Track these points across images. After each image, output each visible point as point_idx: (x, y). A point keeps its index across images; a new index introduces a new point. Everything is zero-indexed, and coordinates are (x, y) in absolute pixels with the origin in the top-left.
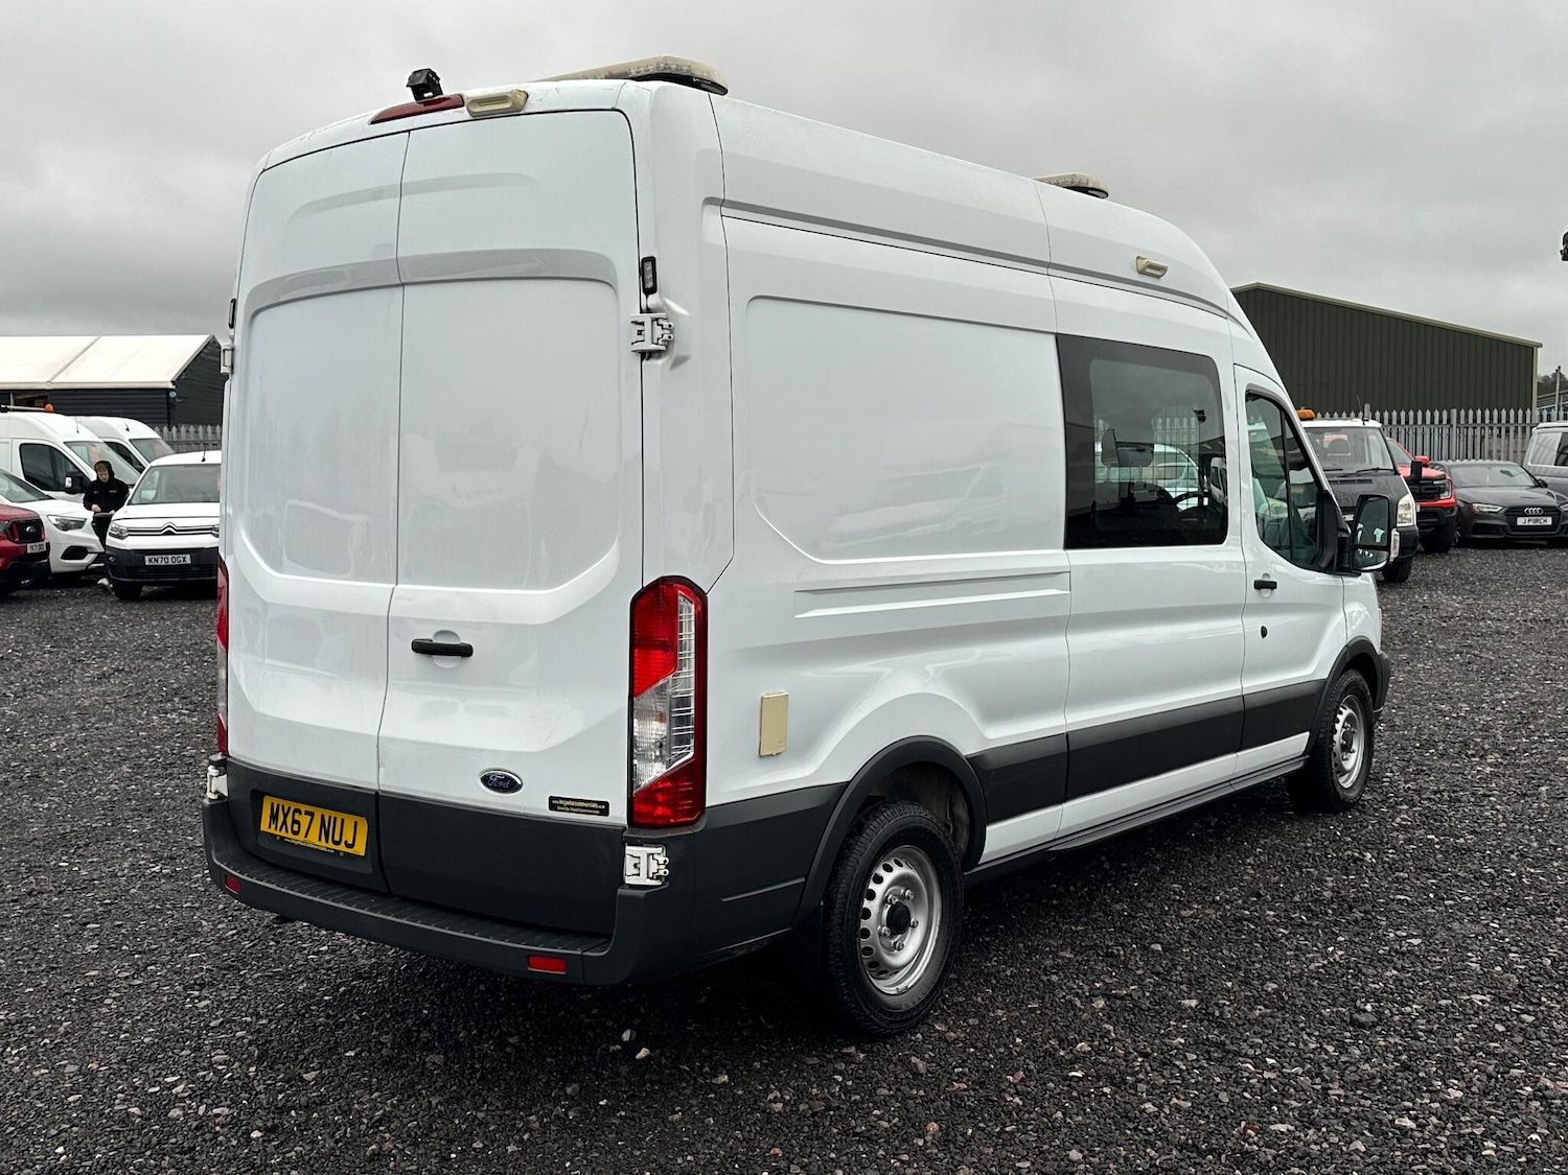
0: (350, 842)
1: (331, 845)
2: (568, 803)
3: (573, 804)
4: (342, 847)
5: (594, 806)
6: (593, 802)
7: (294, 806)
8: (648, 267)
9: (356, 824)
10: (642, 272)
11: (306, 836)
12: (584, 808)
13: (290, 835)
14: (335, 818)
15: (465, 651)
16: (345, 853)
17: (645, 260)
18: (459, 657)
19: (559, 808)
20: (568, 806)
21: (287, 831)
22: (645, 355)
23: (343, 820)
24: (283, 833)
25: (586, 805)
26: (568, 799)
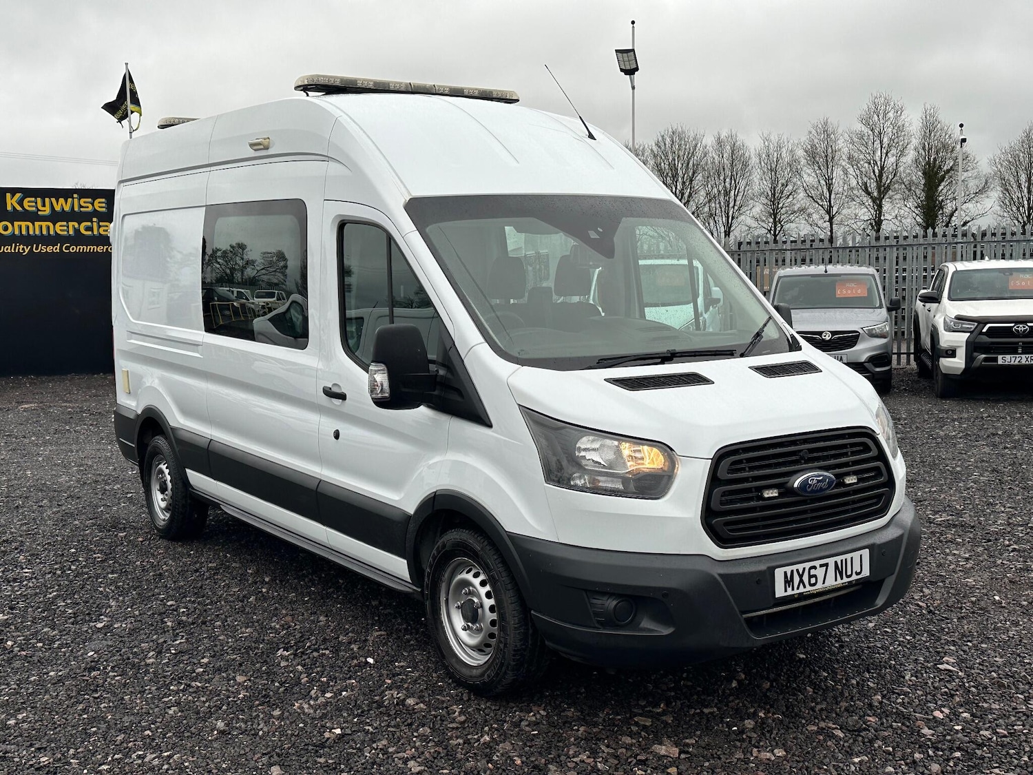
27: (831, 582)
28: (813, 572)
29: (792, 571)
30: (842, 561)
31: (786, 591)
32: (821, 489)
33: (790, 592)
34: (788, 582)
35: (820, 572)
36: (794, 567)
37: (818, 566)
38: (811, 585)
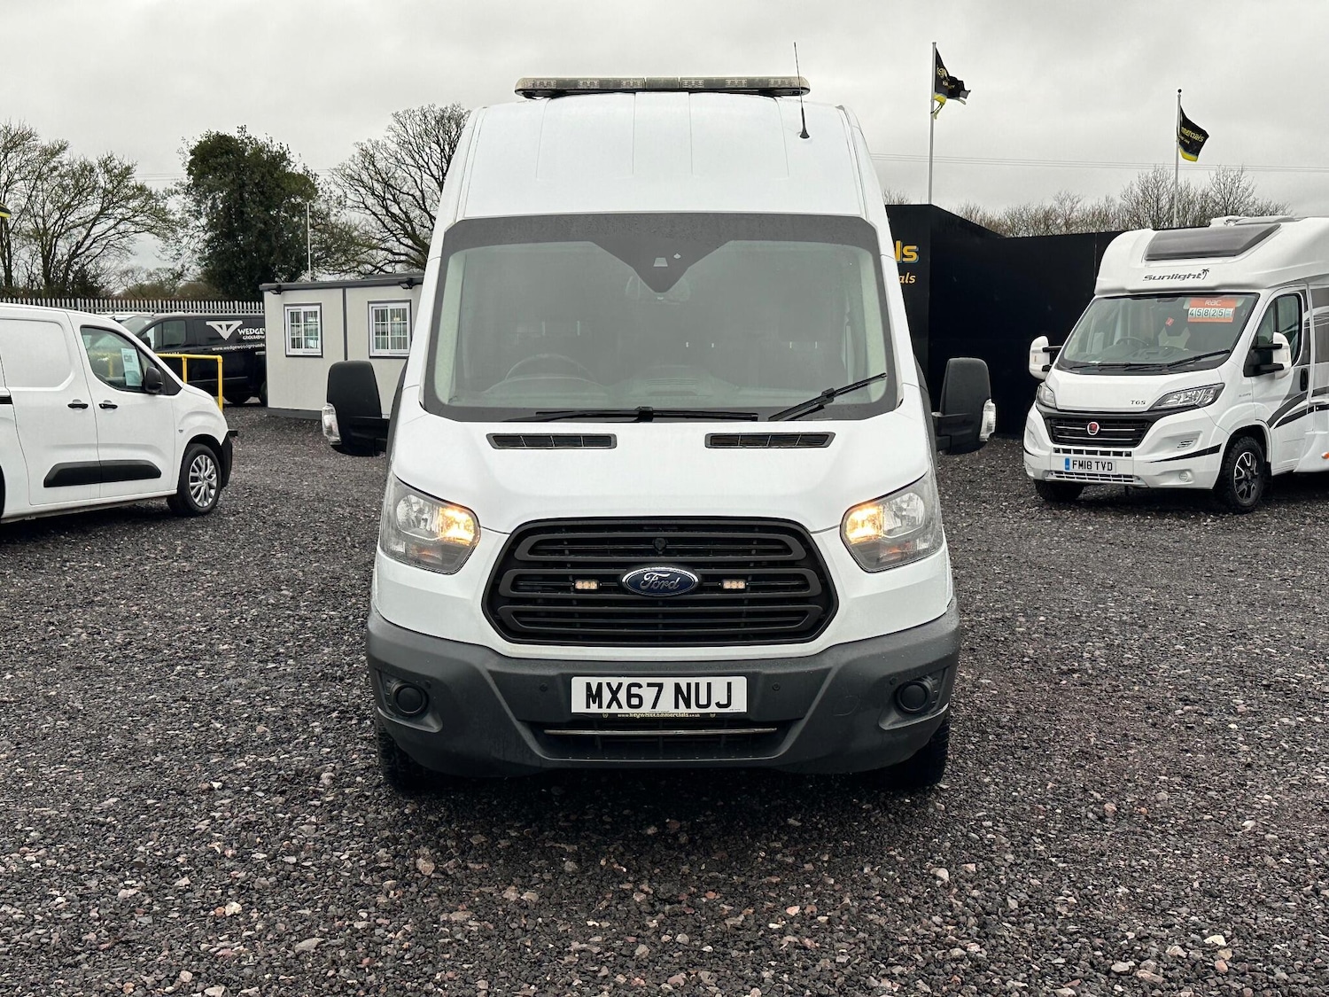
27: (667, 707)
28: (634, 690)
29: (600, 685)
30: (689, 685)
31: (588, 706)
32: (666, 590)
33: (594, 709)
34: (593, 696)
35: (648, 694)
36: (604, 680)
37: (644, 685)
38: (630, 706)
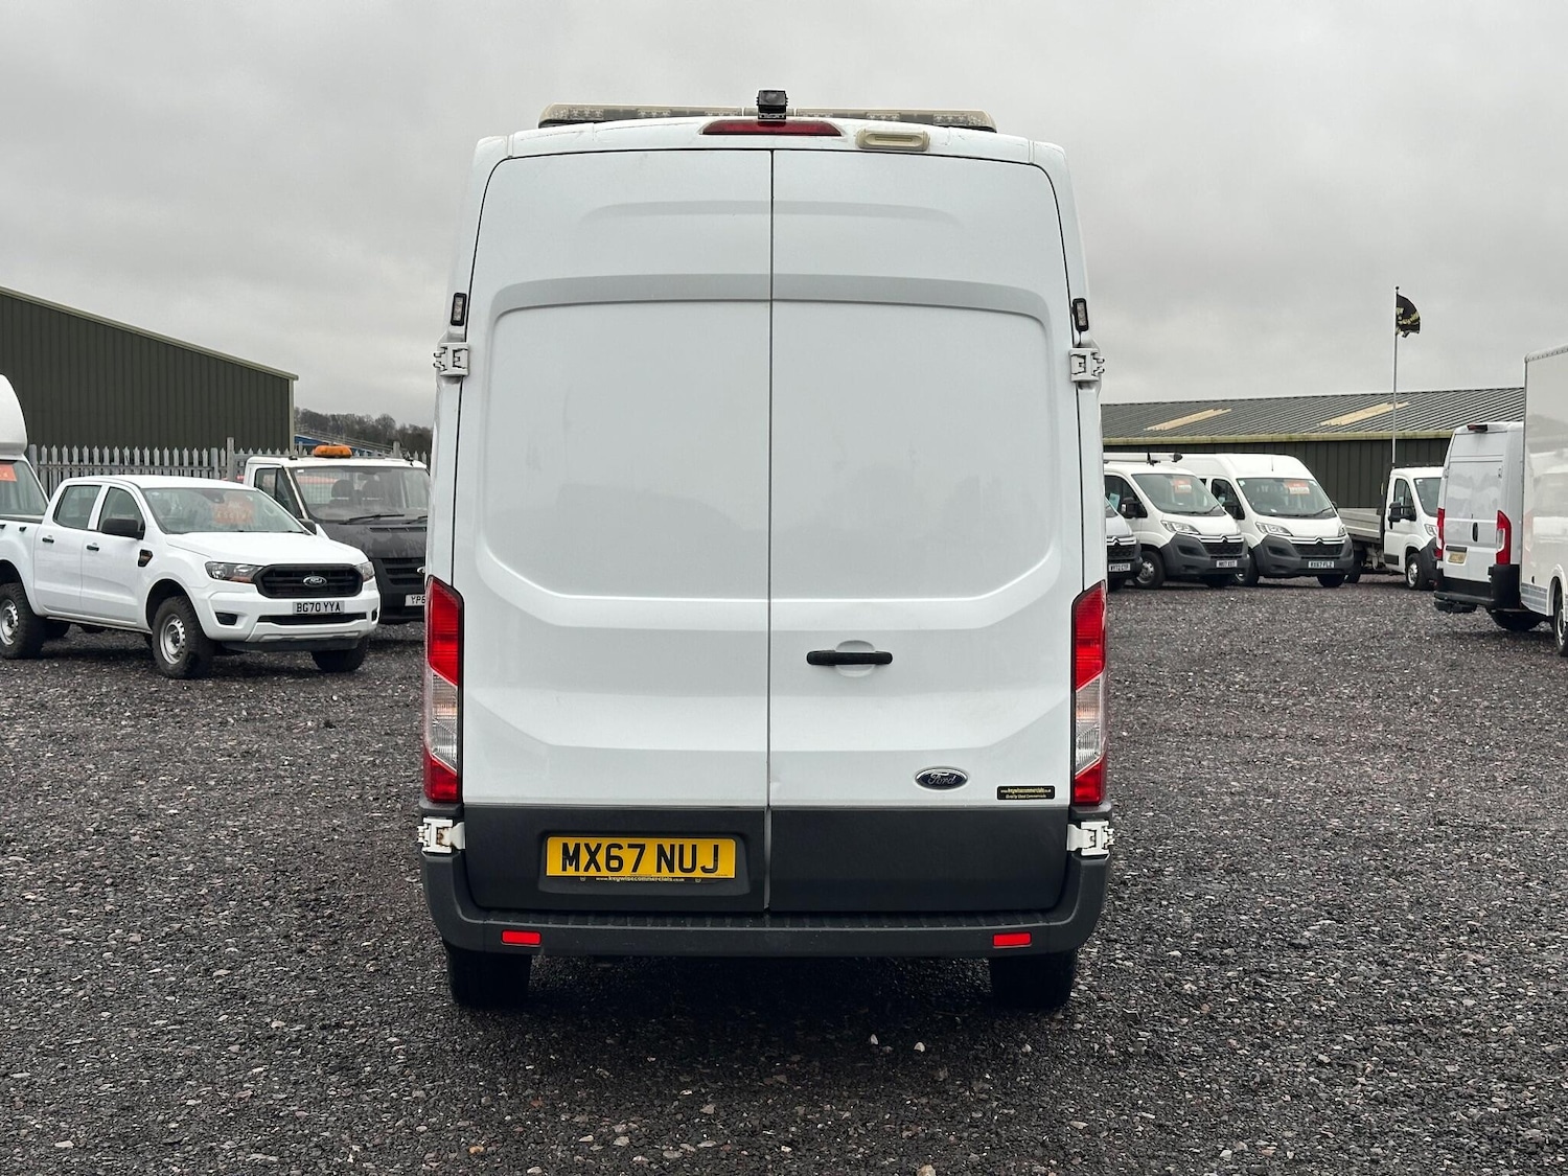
0: (710, 866)
1: (678, 873)
2: (1016, 791)
3: (1021, 791)
4: (698, 874)
5: (1042, 791)
6: (1040, 787)
7: (606, 842)
8: (1080, 307)
9: (716, 847)
10: (1074, 311)
11: (635, 870)
12: (1030, 794)
13: (604, 872)
14: (681, 847)
15: (883, 659)
16: (703, 879)
17: (1077, 301)
18: (873, 666)
19: (1007, 796)
20: (1017, 794)
21: (598, 869)
22: (1080, 384)
23: (694, 847)
24: (592, 872)
25: (1033, 791)
26: (1016, 788)
